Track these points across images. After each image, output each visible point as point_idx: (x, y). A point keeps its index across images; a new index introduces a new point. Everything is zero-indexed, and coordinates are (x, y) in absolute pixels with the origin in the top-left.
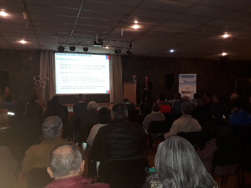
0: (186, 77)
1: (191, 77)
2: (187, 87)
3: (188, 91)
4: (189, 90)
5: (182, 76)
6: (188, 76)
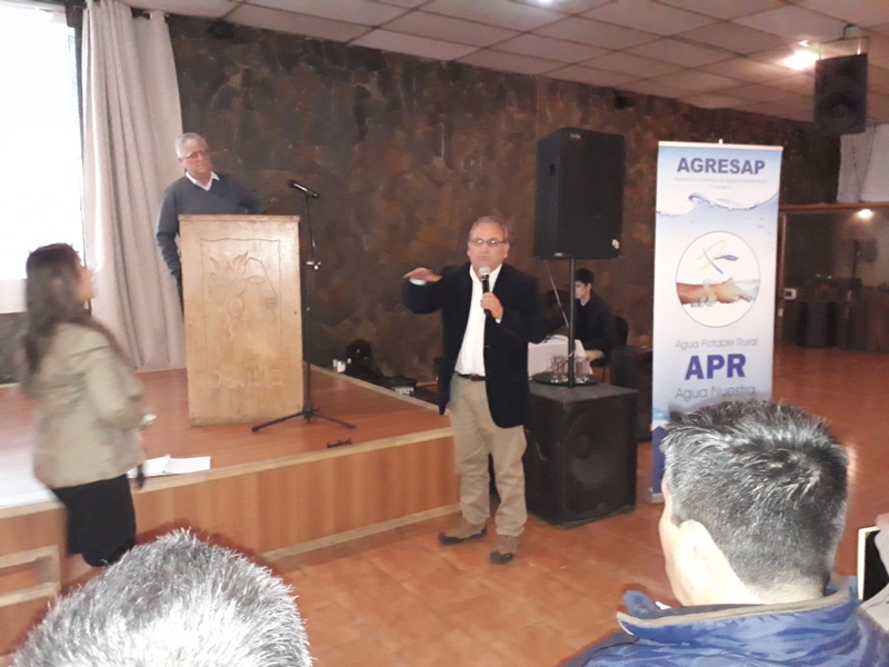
0: (710, 165)
1: (747, 168)
2: (712, 254)
3: (723, 278)
4: (731, 271)
5: (683, 160)
6: (726, 161)
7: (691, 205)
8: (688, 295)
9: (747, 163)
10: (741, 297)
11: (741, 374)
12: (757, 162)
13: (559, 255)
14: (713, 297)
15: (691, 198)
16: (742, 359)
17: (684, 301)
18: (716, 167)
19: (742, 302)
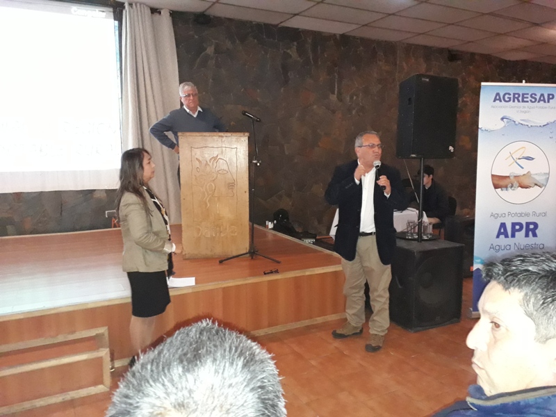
0: (516, 97)
1: (542, 99)
2: (516, 156)
4: (528, 167)
5: (498, 94)
6: (528, 94)
7: (502, 124)
8: (499, 182)
9: (542, 95)
10: (536, 184)
11: (535, 235)
12: (549, 95)
13: (414, 156)
14: (516, 184)
15: (502, 119)
16: (536, 225)
17: (496, 187)
18: (520, 99)
19: (536, 187)
